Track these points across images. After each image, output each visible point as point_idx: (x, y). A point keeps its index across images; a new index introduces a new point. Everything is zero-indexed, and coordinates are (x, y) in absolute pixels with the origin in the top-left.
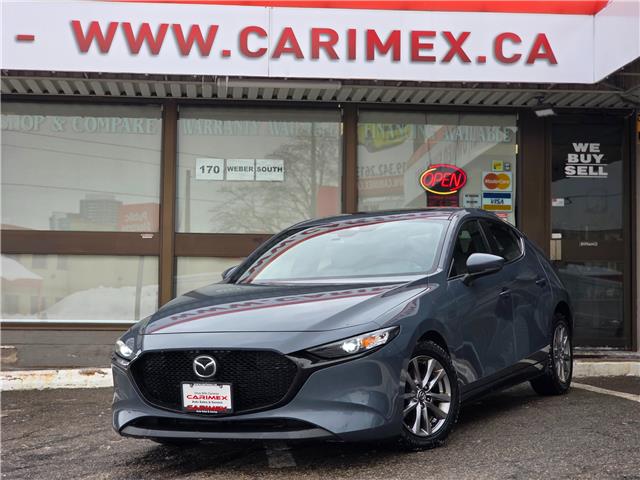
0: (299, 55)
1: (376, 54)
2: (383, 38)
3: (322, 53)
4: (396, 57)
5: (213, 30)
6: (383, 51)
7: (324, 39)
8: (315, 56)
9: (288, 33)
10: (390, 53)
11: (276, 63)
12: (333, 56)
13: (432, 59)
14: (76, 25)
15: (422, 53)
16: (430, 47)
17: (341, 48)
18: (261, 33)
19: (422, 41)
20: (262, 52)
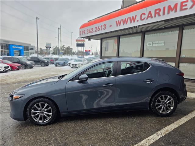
0: (151, 17)
1: (170, 12)
2: (172, 7)
3: (157, 15)
4: (176, 11)
5: (136, 16)
6: (172, 10)
7: (157, 11)
8: (155, 16)
9: (150, 12)
10: (174, 11)
11: (147, 20)
12: (159, 15)
13: (187, 9)
14: (116, 22)
15: (184, 8)
16: (186, 5)
17: (161, 13)
18: (144, 14)
19: (184, 4)
20: (145, 18)
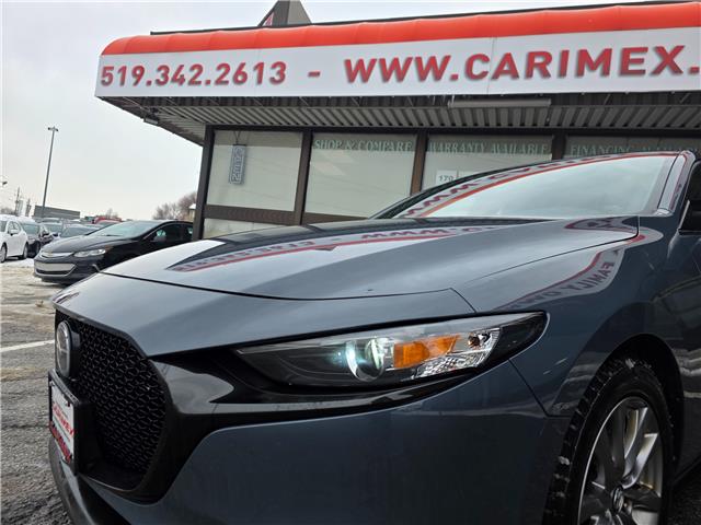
0: (515, 75)
1: (586, 70)
2: (594, 56)
3: (536, 72)
4: (606, 72)
5: (446, 59)
6: (593, 67)
7: (538, 60)
8: (529, 75)
9: (508, 58)
10: (599, 70)
11: (494, 83)
12: (546, 74)
13: (642, 72)
14: (348, 63)
15: (632, 67)
16: (641, 61)
17: (553, 68)
18: (485, 59)
19: (632, 56)
20: (484, 74)
